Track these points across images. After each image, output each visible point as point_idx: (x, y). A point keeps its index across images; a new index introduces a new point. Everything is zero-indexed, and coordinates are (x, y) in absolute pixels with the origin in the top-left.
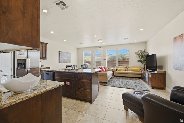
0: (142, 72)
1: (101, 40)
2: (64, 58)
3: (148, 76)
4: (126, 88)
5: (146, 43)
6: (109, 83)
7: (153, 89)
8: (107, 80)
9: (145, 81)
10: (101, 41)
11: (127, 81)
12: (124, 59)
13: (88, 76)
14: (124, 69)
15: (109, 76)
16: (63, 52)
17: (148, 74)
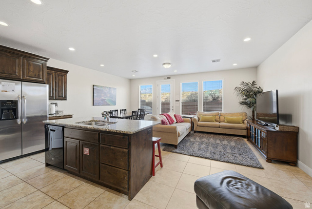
0: (249, 126)
1: (169, 64)
2: (103, 98)
3: (261, 135)
4: (212, 159)
5: (256, 68)
6: (182, 146)
7: (271, 162)
8: (177, 141)
9: (254, 144)
10: (169, 66)
11: (218, 142)
12: (214, 99)
13: (123, 138)
15: (181, 133)
16: (101, 87)
17: (259, 131)
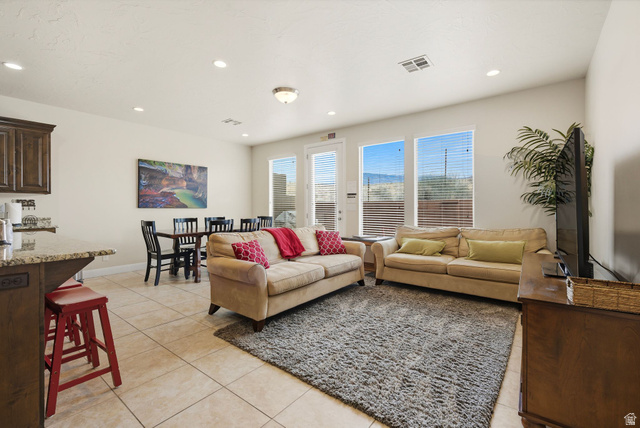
1: (290, 90)
2: (165, 190)
14: (436, 244)
